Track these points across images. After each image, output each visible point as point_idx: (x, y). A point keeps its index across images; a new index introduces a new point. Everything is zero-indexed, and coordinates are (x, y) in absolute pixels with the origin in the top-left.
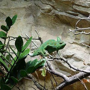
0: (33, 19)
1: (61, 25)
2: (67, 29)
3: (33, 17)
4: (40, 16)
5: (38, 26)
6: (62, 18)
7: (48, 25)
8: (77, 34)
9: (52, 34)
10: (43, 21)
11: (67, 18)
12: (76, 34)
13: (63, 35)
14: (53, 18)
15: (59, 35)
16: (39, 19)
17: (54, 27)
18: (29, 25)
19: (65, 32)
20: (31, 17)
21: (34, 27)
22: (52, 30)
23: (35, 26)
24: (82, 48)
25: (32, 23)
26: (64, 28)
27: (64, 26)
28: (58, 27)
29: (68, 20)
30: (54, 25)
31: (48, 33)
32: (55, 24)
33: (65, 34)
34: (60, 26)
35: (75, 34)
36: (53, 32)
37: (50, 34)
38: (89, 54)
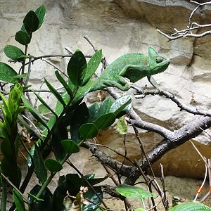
0: (61, 13)
1: (126, 22)
2: (138, 29)
3: (59, 9)
4: (79, 6)
5: (72, 29)
6: (128, 8)
7: (94, 24)
8: (174, 39)
9: (106, 45)
10: (84, 17)
11: (140, 6)
12: (172, 38)
13: (132, 45)
14: (107, 9)
15: (124, 44)
16: (75, 13)
17: (108, 28)
18: (54, 29)
19: (136, 37)
20: (54, 9)
21: (64, 32)
22: (104, 35)
23: (66, 30)
24: (176, 69)
25: (60, 22)
26: (134, 28)
27: (132, 24)
28: (119, 28)
29: (142, 10)
30: (109, 23)
31: (97, 42)
32: (110, 21)
33: (137, 41)
34: (123, 25)
35: (170, 40)
36: (107, 38)
37: (102, 44)
38: (191, 81)
